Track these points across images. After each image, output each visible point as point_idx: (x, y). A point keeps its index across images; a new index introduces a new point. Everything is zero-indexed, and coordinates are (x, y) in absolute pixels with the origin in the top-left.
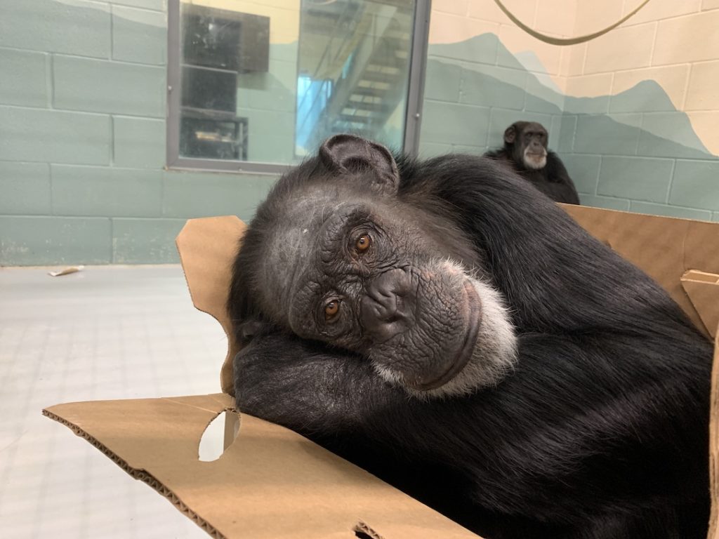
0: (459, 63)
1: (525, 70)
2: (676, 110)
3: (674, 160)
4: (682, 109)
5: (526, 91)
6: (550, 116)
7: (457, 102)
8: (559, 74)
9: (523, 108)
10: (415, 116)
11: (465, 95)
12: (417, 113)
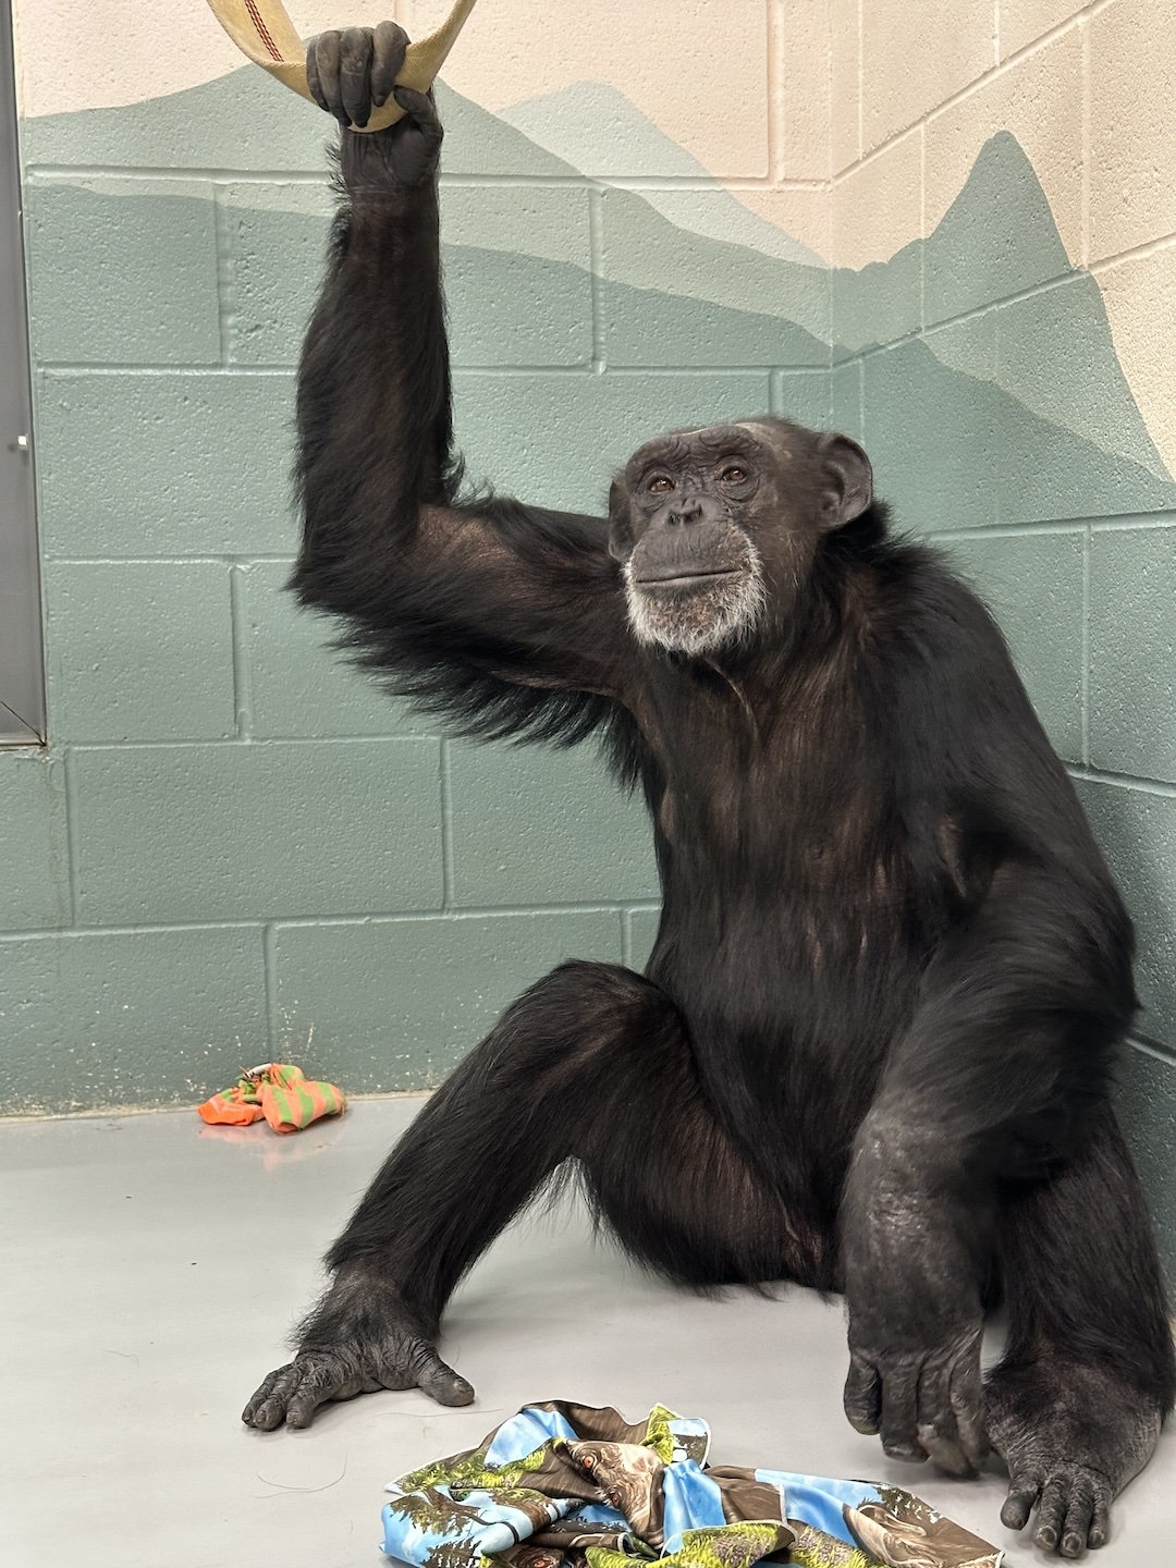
0: (201, 187)
1: (583, 178)
2: (1072, 273)
3: (1082, 529)
4: (1084, 261)
5: (601, 275)
6: (765, 373)
7: (219, 365)
8: (780, 173)
9: (595, 359)
10: (14, 447)
11: (257, 327)
12: (23, 435)
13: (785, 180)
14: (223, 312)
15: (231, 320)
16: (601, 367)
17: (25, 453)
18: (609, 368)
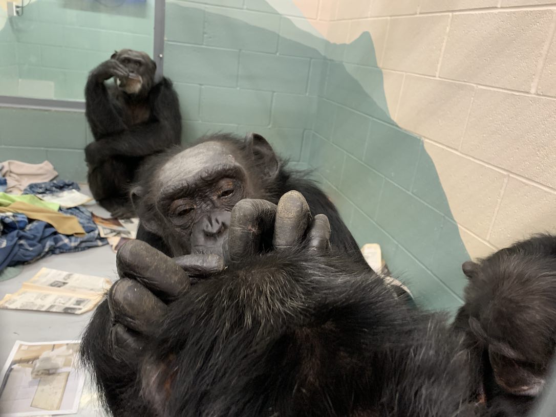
0: (202, 7)
1: (278, 14)
2: (377, 67)
3: (371, 118)
4: (381, 66)
5: (280, 34)
6: (309, 59)
7: (202, 44)
8: (319, 18)
9: (277, 52)
10: (159, 56)
11: (210, 38)
12: (161, 54)
13: (320, 20)
14: (204, 33)
15: (205, 35)
16: (278, 54)
17: (161, 58)
18: (280, 54)
